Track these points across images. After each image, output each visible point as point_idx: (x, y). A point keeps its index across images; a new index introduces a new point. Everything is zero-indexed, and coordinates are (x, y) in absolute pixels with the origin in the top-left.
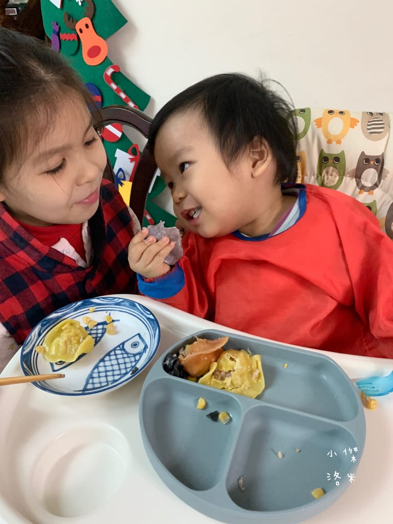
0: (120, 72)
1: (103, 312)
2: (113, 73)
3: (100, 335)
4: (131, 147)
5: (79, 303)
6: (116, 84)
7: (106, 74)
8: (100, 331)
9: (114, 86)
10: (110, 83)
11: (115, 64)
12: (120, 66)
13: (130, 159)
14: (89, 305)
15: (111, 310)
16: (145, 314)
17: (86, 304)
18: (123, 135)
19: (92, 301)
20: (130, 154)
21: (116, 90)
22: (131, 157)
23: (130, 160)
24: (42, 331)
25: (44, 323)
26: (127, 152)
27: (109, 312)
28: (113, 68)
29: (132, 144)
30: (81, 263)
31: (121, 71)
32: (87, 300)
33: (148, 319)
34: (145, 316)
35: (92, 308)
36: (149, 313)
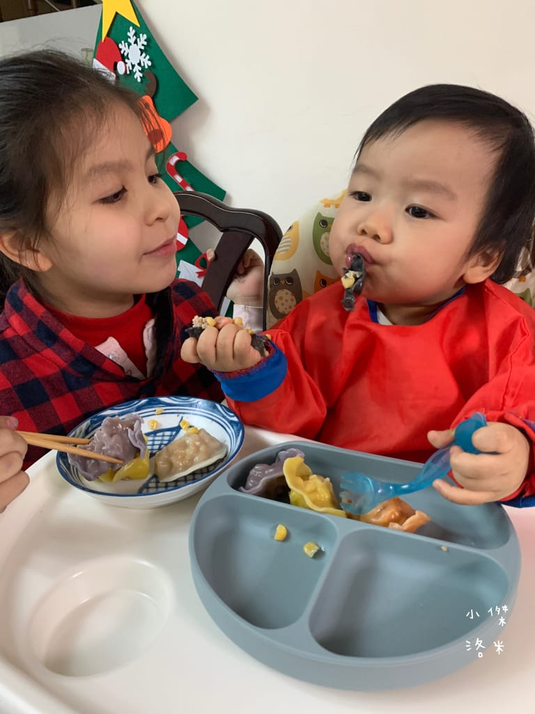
0: (186, 161)
1: (173, 415)
2: (177, 162)
3: (166, 442)
4: (200, 257)
5: (144, 401)
6: (182, 176)
7: (169, 164)
8: (167, 438)
9: (179, 179)
10: (173, 175)
11: (180, 150)
12: (186, 152)
13: (197, 273)
14: (156, 404)
15: (184, 413)
16: (228, 417)
17: (153, 402)
18: (189, 241)
19: (160, 400)
20: (198, 266)
21: (181, 183)
22: (199, 270)
23: (197, 275)
24: (90, 429)
25: (95, 419)
26: (193, 264)
27: (181, 415)
28: (177, 155)
29: (201, 253)
30: (137, 374)
31: (188, 160)
32: (154, 398)
33: (231, 422)
34: (227, 419)
35: (159, 409)
36: (232, 414)
